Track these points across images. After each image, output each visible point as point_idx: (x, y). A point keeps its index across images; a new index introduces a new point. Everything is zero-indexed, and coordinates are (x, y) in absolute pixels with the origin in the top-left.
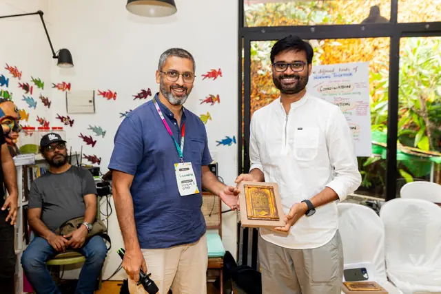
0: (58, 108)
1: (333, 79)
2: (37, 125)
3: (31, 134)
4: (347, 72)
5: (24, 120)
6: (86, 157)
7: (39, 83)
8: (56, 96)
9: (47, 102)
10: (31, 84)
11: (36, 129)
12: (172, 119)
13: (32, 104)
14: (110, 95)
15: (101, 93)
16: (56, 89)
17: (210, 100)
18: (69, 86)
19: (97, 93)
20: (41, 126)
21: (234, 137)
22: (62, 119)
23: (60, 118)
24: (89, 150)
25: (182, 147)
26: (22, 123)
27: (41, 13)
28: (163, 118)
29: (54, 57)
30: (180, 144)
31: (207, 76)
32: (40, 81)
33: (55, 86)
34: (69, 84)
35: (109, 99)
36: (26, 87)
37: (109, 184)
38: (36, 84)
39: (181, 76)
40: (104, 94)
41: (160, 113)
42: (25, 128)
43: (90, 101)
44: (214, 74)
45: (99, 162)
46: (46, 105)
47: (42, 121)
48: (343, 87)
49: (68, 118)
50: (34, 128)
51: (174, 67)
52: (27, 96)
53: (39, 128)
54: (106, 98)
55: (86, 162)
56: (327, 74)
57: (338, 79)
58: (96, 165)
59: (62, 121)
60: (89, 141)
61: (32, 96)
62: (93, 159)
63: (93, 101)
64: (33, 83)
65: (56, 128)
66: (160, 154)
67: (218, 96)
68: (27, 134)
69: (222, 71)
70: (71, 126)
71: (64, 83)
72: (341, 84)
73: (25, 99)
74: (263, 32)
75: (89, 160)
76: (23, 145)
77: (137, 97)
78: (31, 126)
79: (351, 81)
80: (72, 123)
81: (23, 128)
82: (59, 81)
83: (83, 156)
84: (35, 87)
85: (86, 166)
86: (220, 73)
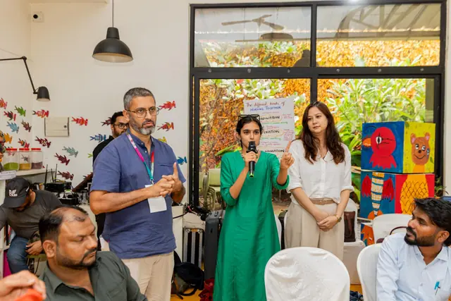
0: (37, 131)
1: (265, 110)
2: (19, 146)
3: (13, 155)
4: (277, 106)
5: (8, 142)
6: (60, 174)
7: (21, 111)
8: (36, 122)
9: (28, 127)
10: (15, 112)
11: (18, 150)
12: (144, 148)
13: (16, 129)
14: (82, 122)
15: (75, 120)
16: (36, 115)
17: (166, 127)
18: (47, 114)
19: (71, 119)
20: (22, 147)
21: (185, 158)
22: (40, 141)
23: (38, 140)
24: (63, 168)
25: (152, 172)
26: (7, 145)
27: (24, 59)
28: (135, 147)
29: (35, 93)
30: (150, 169)
31: (163, 107)
32: (22, 109)
33: (35, 113)
34: (48, 112)
35: (81, 124)
36: (10, 115)
37: (78, 196)
38: (19, 112)
39: (148, 112)
40: (77, 121)
41: (133, 143)
42: (9, 149)
43: (65, 127)
44: (169, 105)
45: (72, 178)
46: (27, 129)
47: (22, 143)
48: (274, 118)
49: (46, 140)
50: (16, 149)
51: (141, 105)
52: (10, 122)
53: (20, 149)
54: (79, 124)
55: (60, 178)
56: (261, 107)
57: (269, 111)
58: (69, 180)
59: (41, 143)
60: (64, 160)
61: (15, 122)
62: (66, 175)
63: (67, 127)
64: (17, 111)
65: (34, 149)
66: (134, 177)
67: (172, 124)
68: (9, 154)
69: (176, 103)
70: (48, 147)
71: (43, 111)
72: (272, 115)
73: (9, 125)
74: (210, 71)
75: (63, 176)
76: (7, 162)
77: (105, 123)
78: (14, 148)
79: (280, 112)
80: (49, 144)
81: (7, 149)
82: (39, 109)
83: (58, 173)
84: (18, 115)
85: (60, 181)
86: (174, 105)
